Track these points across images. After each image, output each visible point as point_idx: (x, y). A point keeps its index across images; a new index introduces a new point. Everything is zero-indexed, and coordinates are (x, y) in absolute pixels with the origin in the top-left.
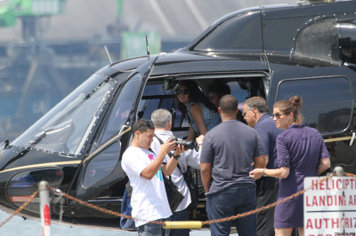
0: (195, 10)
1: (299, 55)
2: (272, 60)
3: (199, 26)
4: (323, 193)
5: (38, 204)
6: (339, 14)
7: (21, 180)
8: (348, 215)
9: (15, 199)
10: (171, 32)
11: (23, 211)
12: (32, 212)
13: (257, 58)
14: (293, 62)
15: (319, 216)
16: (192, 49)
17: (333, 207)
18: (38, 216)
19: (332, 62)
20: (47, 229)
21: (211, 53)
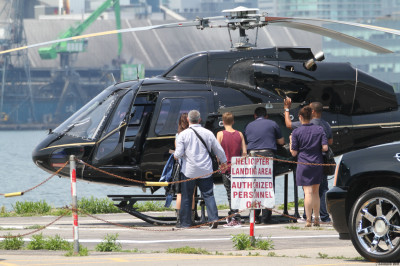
0: (166, 51)
1: (230, 81)
2: (213, 84)
3: (169, 62)
4: (243, 167)
5: (69, 169)
6: (255, 57)
7: (59, 154)
8: (258, 180)
9: (54, 165)
10: (151, 65)
11: (60, 173)
12: (65, 173)
13: (204, 83)
14: (226, 85)
15: (240, 180)
16: (164, 76)
17: (249, 175)
18: (69, 176)
19: (250, 86)
20: (74, 184)
21: (176, 79)
